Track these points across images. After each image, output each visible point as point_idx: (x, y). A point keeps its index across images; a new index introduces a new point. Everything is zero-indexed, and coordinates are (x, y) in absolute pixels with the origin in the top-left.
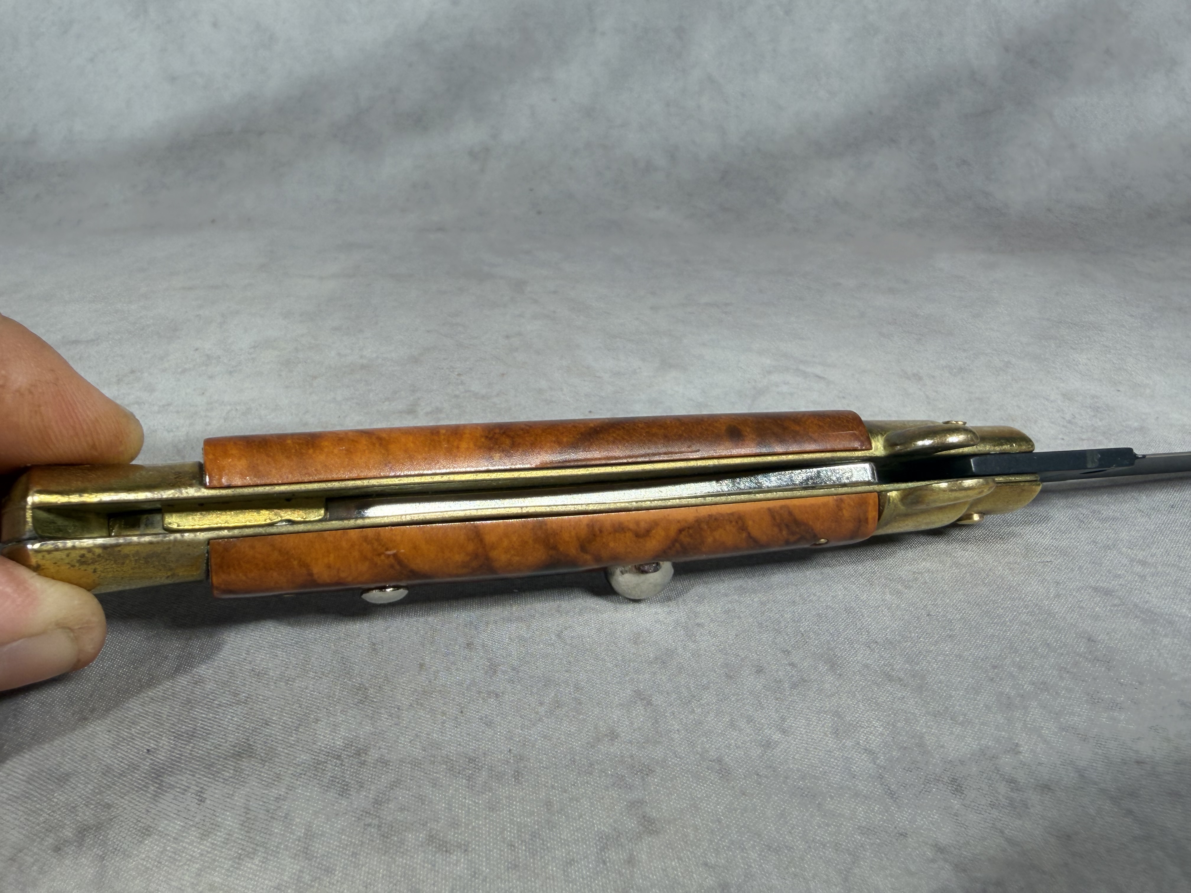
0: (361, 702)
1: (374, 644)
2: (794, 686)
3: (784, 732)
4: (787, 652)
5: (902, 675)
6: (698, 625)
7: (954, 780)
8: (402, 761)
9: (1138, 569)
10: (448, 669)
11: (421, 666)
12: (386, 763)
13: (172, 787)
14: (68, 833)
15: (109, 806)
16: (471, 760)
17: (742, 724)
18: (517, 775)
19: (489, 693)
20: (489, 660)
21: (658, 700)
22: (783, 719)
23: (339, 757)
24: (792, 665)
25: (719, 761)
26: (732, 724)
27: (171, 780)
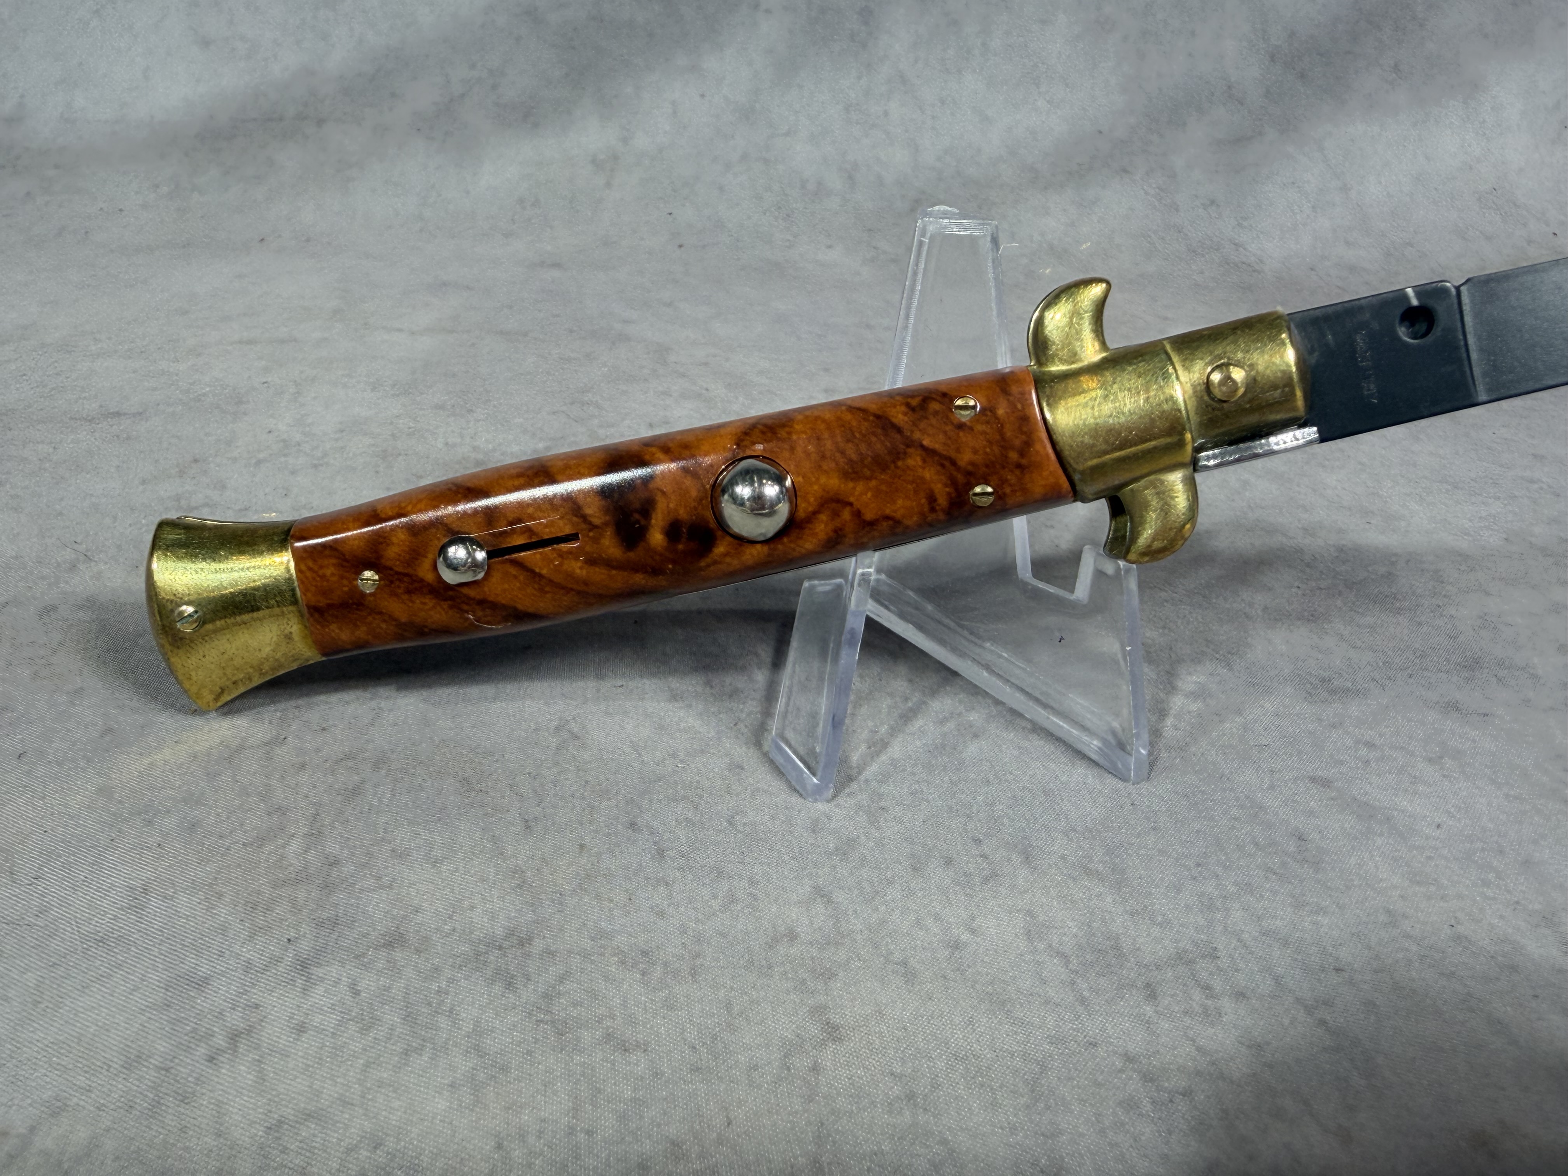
0: (520, 886)
1: (527, 821)
2: (986, 881)
3: (973, 932)
4: (978, 842)
5: (1100, 867)
6: (883, 808)
7: (1148, 985)
8: (570, 952)
9: (1363, 752)
10: (611, 852)
11: (582, 846)
12: (552, 954)
13: (322, 980)
14: (220, 1041)
15: (257, 1006)
16: (645, 953)
17: (929, 922)
18: (694, 973)
19: (658, 881)
20: (655, 843)
21: (840, 897)
22: (973, 918)
23: (500, 948)
24: (984, 856)
25: (905, 964)
26: (918, 922)
27: (319, 972)
